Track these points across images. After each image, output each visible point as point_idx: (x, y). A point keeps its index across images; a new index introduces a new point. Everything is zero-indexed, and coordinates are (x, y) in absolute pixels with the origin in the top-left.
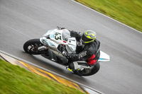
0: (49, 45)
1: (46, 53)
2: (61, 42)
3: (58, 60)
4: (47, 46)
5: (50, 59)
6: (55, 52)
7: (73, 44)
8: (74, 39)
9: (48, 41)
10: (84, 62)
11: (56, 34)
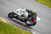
0: (18, 14)
2: (22, 13)
3: (21, 20)
4: (17, 15)
5: (18, 20)
6: (20, 17)
7: (27, 14)
9: (18, 13)
10: (31, 21)
11: (21, 10)
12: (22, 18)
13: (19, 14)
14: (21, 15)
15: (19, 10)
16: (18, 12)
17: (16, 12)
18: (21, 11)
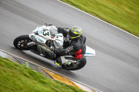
0: (38, 40)
1: (35, 48)
2: (49, 37)
3: (47, 55)
4: (36, 41)
5: (39, 54)
6: (43, 47)
7: (60, 40)
8: (61, 34)
9: (37, 37)
10: (71, 56)
11: (44, 30)
12: (48, 50)
14: (45, 41)
15: (40, 29)
16: (37, 34)
17: (33, 34)
18: (46, 32)
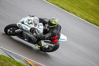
6: (28, 34)
11: (29, 20)
12: (32, 36)
13: (25, 27)
15: (25, 19)
16: (23, 23)
18: (30, 22)
